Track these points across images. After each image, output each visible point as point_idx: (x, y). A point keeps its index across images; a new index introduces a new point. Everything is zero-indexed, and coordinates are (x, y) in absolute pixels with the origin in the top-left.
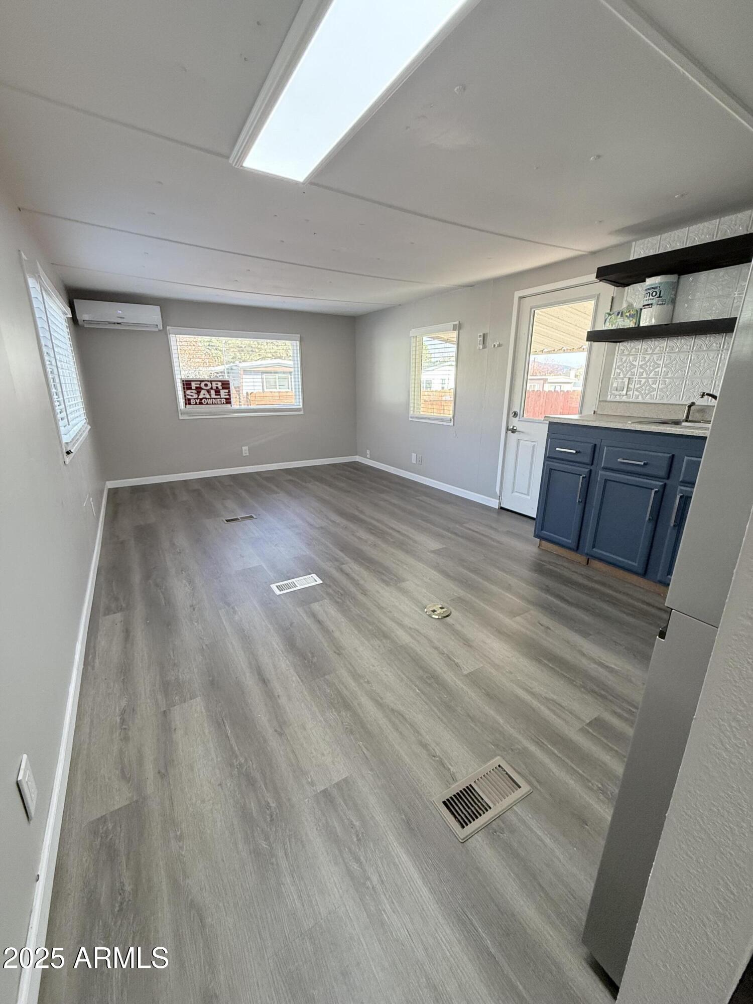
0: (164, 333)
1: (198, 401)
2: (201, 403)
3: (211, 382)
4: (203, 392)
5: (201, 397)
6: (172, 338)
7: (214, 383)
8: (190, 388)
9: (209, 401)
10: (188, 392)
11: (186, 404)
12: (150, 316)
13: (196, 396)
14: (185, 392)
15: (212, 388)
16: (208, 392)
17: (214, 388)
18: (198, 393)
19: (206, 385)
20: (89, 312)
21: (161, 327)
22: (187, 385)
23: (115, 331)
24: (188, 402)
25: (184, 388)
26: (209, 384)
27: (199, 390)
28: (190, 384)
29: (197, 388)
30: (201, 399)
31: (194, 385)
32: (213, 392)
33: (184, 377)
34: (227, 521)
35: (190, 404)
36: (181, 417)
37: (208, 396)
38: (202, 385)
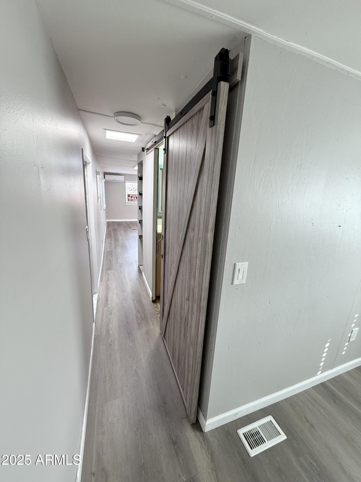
0: (125, 182)
1: (131, 200)
2: (132, 201)
3: (135, 195)
4: (133, 198)
5: (132, 199)
6: (126, 183)
7: (136, 195)
8: (130, 197)
9: (134, 200)
10: (129, 197)
11: (128, 201)
12: (121, 178)
13: (131, 199)
14: (128, 198)
15: (135, 197)
16: (134, 198)
17: (136, 197)
18: (132, 198)
19: (134, 196)
20: (108, 177)
21: (124, 181)
22: (129, 196)
23: (113, 182)
24: (129, 200)
25: (128, 197)
26: (135, 196)
27: (132, 197)
28: (130, 195)
29: (131, 197)
30: (132, 200)
31: (130, 196)
32: (135, 198)
33: (128, 194)
34: (133, 230)
35: (129, 201)
36: (127, 204)
37: (134, 199)
38: (133, 196)
